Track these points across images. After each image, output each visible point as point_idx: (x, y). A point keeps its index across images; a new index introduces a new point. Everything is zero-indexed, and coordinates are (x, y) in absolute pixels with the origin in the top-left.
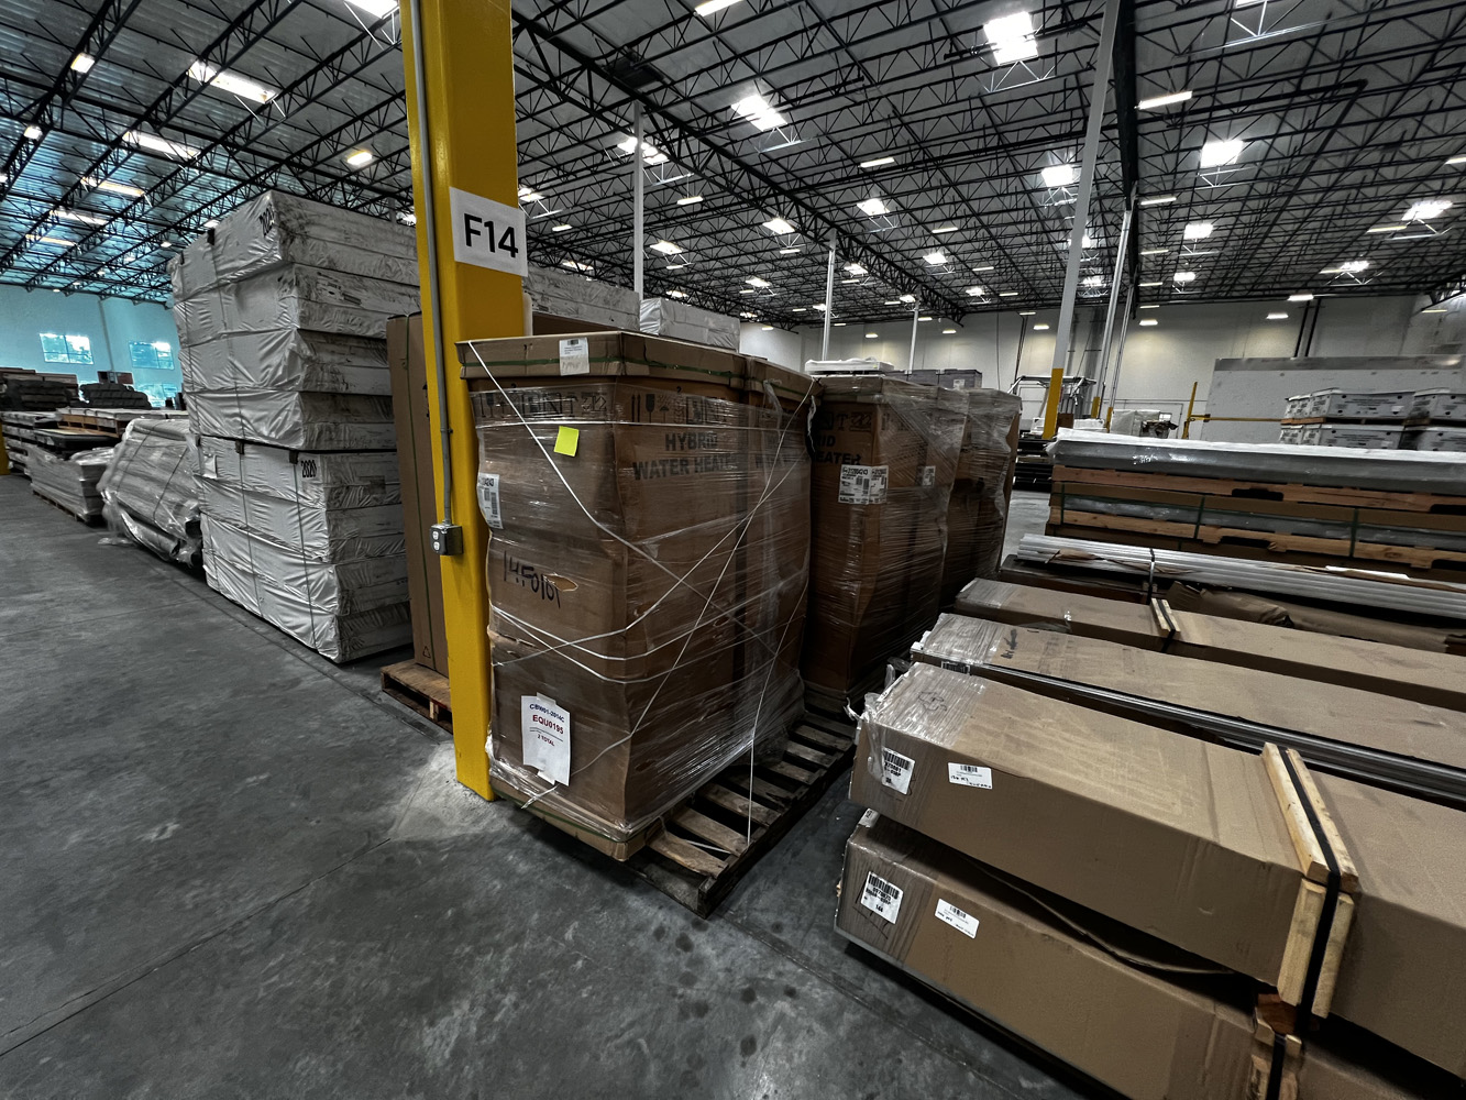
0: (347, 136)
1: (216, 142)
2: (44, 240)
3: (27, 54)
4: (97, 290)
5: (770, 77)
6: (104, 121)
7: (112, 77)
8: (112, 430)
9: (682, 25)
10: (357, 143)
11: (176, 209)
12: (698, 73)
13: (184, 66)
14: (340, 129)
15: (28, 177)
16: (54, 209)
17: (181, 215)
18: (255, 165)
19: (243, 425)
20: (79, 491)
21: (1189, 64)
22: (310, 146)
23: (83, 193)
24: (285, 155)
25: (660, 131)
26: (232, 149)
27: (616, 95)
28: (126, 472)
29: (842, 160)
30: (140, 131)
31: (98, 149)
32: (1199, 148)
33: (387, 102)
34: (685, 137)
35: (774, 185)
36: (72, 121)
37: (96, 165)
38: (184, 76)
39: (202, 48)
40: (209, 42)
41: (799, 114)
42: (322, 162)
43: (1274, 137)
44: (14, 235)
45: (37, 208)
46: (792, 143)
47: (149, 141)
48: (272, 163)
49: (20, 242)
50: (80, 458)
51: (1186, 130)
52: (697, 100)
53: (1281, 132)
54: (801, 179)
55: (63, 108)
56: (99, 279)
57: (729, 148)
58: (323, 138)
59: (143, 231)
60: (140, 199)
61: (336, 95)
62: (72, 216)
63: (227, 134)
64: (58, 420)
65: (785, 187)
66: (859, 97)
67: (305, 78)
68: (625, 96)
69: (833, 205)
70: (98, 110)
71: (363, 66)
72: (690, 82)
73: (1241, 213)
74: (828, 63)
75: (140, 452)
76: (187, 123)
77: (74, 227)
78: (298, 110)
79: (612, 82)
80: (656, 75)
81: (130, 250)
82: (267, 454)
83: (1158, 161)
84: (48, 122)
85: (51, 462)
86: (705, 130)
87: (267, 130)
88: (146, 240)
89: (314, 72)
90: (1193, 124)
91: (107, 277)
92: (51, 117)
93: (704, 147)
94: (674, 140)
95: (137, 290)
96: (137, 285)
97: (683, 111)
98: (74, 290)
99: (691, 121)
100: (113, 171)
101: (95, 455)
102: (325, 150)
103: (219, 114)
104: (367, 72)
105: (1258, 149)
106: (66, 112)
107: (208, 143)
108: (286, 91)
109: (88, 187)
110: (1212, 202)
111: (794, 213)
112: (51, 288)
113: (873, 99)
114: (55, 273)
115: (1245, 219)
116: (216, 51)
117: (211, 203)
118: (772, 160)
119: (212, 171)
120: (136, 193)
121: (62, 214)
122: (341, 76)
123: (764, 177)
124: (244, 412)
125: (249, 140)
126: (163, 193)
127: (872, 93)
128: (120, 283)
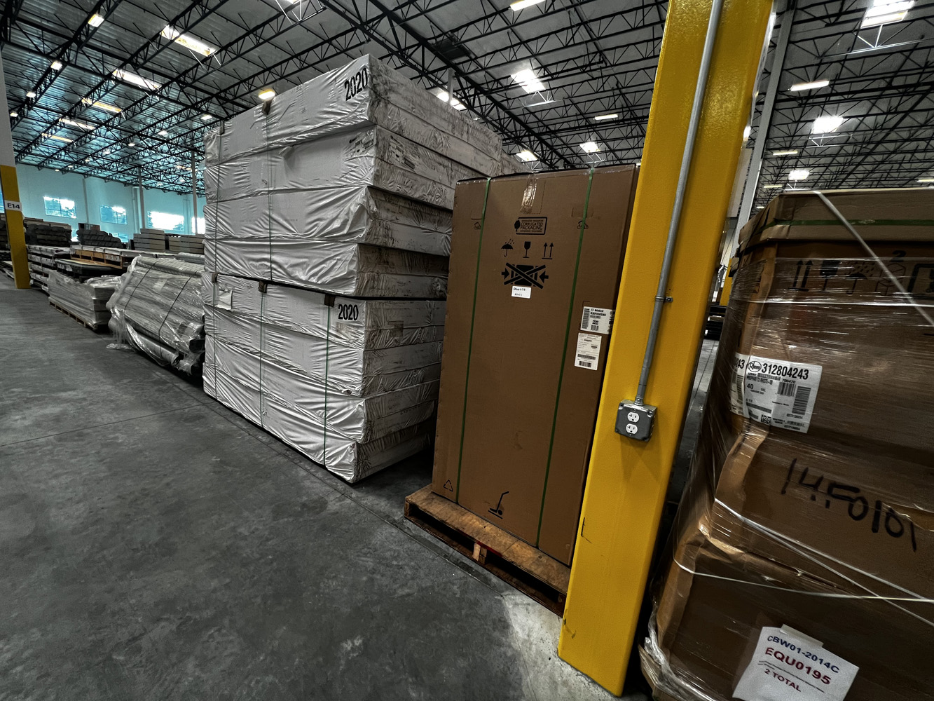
0: (258, 81)
1: (173, 80)
2: (53, 137)
3: (58, 15)
4: (83, 172)
5: (540, 57)
6: (103, 62)
7: (111, 33)
8: (118, 264)
9: (490, 20)
10: (265, 86)
11: (140, 122)
12: (494, 52)
13: (159, 29)
14: (254, 76)
15: (49, 96)
16: (62, 118)
17: (143, 126)
18: (196, 97)
19: (271, 268)
20: (91, 306)
21: (819, 65)
22: (233, 86)
23: (83, 108)
24: (215, 91)
25: (463, 89)
26: (183, 85)
27: (438, 64)
28: (132, 296)
29: (576, 115)
30: (125, 70)
31: (95, 80)
32: (813, 121)
33: (287, 60)
34: (479, 94)
35: (529, 130)
36: (82, 61)
37: (93, 91)
38: (158, 35)
39: (172, 17)
40: (177, 13)
41: (554, 84)
42: (239, 97)
43: (864, 116)
44: (34, 133)
45: (52, 117)
46: (548, 102)
47: (130, 77)
48: (207, 96)
49: (38, 138)
50: (93, 282)
51: (807, 109)
52: (489, 71)
53: (870, 113)
54: (547, 126)
55: (77, 52)
56: (85, 164)
57: (505, 103)
58: (244, 81)
59: (117, 135)
60: (119, 115)
61: (254, 54)
62: (73, 123)
63: (180, 75)
64: (72, 253)
65: (536, 131)
66: (596, 74)
67: (237, 41)
68: (443, 65)
69: (564, 144)
70: (100, 55)
71: (277, 35)
72: (488, 58)
73: (830, 165)
74: (581, 50)
75: (144, 281)
76: (155, 66)
77: (74, 130)
78: (230, 61)
79: (437, 55)
80: (467, 52)
81: (107, 147)
82: (295, 295)
83: (784, 128)
84: (66, 60)
85: (69, 283)
86: (492, 90)
87: (208, 74)
88: (118, 141)
89: (243, 37)
90: (813, 105)
91: (90, 163)
92: (68, 57)
93: (489, 101)
94: (471, 96)
95: (108, 173)
96: (109, 170)
97: (479, 77)
98: (68, 171)
99: (483, 84)
100: (104, 95)
101: (104, 281)
102: (243, 89)
103: (176, 61)
104: (278, 40)
105: (852, 123)
106: (79, 55)
107: (167, 80)
108: (223, 48)
109: (86, 104)
110: (814, 156)
111: (539, 148)
112: (54, 169)
113: (605, 76)
114: (58, 159)
115: (833, 169)
116: (182, 20)
117: (163, 120)
118: (531, 113)
119: (167, 99)
120: (116, 110)
121: (67, 121)
122: (261, 41)
123: (524, 124)
124: (274, 258)
125: (194, 80)
126: (134, 112)
127: (605, 72)
128: (98, 168)
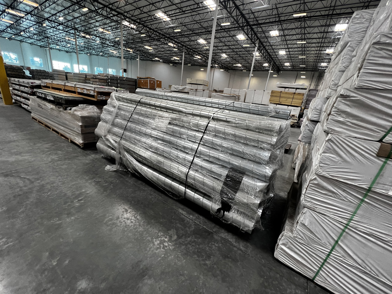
4: (20, 40)
8: (91, 96)
11: (48, 12)
16: (7, 9)
17: (50, 15)
20: (77, 129)
23: (18, 3)
62: (13, 12)
65: (251, 23)
69: (262, 31)
77: (14, 16)
85: (51, 109)
88: (37, 23)
91: (23, 35)
96: (33, 39)
112: (5, 38)
114: (7, 32)
117: (60, 11)
118: (252, 13)
120: (35, 5)
121: (10, 11)
123: (246, 19)
126: (45, 6)
128: (27, 37)
